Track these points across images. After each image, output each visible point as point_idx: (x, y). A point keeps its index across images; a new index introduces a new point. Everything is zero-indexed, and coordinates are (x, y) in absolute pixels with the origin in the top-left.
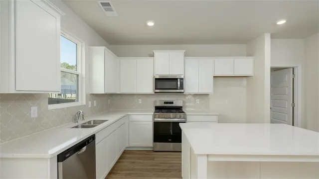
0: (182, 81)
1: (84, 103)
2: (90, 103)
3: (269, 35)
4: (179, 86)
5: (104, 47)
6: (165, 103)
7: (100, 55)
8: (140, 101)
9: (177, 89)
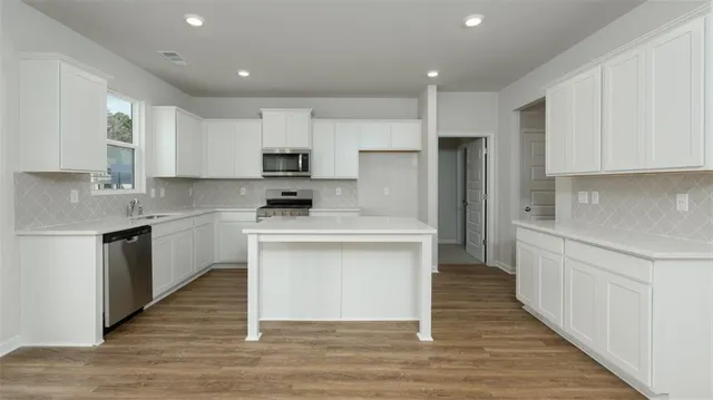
0: (305, 158)
1: (144, 191)
2: (153, 190)
3: (435, 87)
4: (301, 165)
5: (174, 107)
6: (284, 194)
7: (168, 117)
8: (243, 191)
9: (299, 171)
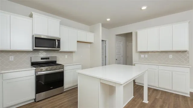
0: (59, 42)
3: (101, 24)
4: (57, 45)
6: (42, 59)
9: (55, 48)
